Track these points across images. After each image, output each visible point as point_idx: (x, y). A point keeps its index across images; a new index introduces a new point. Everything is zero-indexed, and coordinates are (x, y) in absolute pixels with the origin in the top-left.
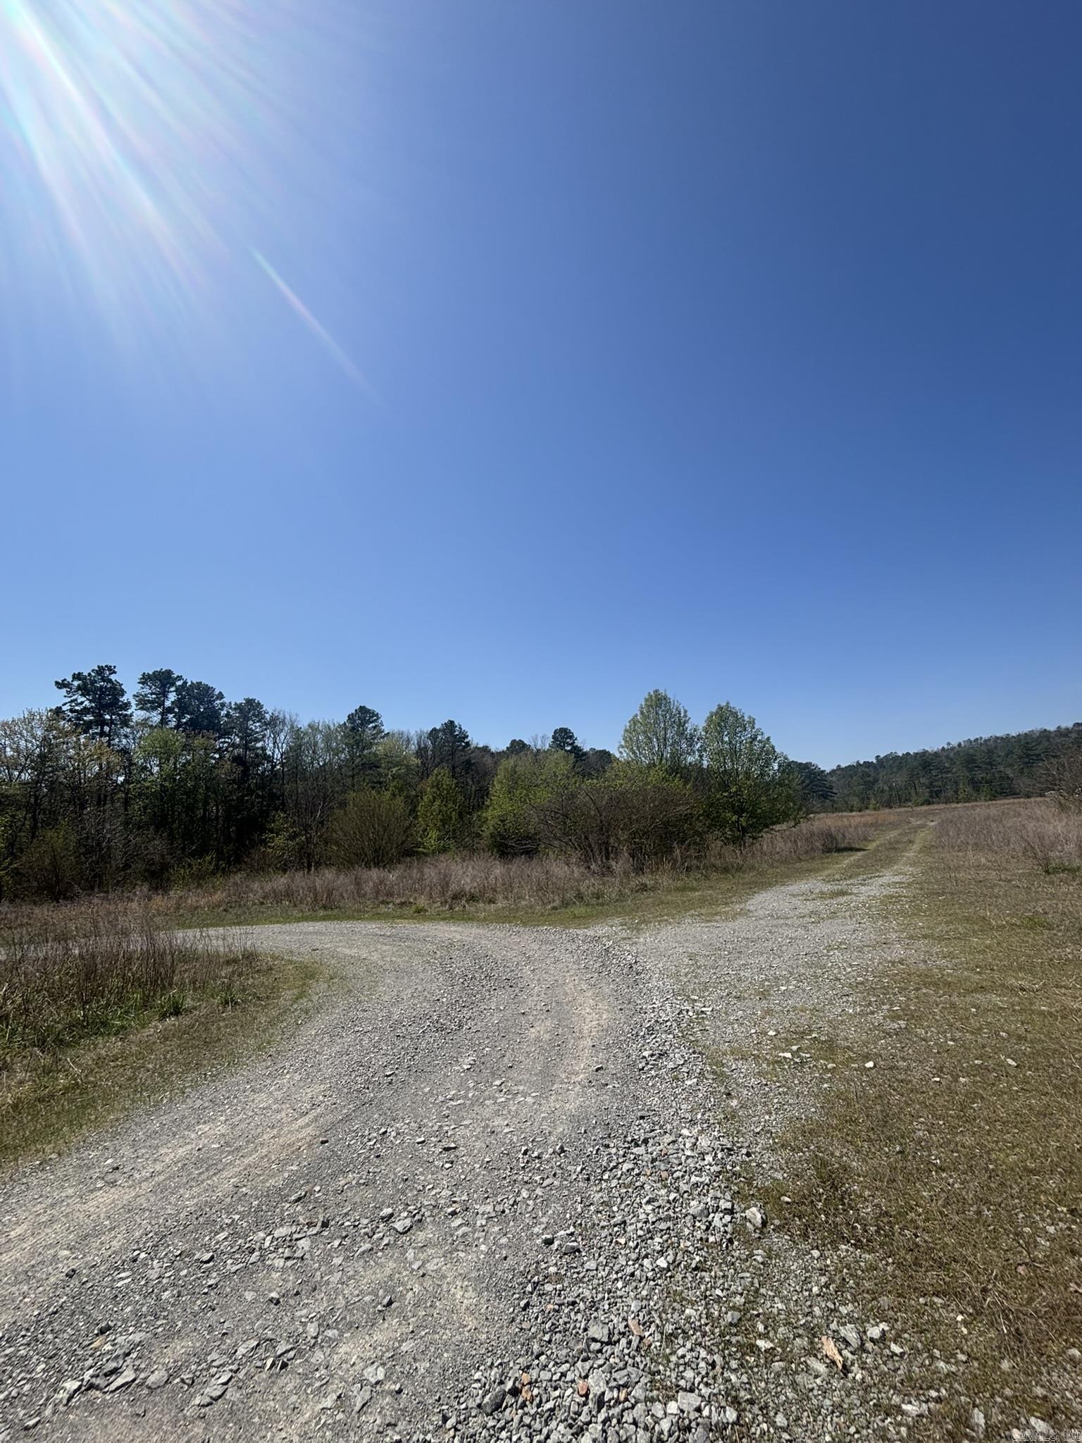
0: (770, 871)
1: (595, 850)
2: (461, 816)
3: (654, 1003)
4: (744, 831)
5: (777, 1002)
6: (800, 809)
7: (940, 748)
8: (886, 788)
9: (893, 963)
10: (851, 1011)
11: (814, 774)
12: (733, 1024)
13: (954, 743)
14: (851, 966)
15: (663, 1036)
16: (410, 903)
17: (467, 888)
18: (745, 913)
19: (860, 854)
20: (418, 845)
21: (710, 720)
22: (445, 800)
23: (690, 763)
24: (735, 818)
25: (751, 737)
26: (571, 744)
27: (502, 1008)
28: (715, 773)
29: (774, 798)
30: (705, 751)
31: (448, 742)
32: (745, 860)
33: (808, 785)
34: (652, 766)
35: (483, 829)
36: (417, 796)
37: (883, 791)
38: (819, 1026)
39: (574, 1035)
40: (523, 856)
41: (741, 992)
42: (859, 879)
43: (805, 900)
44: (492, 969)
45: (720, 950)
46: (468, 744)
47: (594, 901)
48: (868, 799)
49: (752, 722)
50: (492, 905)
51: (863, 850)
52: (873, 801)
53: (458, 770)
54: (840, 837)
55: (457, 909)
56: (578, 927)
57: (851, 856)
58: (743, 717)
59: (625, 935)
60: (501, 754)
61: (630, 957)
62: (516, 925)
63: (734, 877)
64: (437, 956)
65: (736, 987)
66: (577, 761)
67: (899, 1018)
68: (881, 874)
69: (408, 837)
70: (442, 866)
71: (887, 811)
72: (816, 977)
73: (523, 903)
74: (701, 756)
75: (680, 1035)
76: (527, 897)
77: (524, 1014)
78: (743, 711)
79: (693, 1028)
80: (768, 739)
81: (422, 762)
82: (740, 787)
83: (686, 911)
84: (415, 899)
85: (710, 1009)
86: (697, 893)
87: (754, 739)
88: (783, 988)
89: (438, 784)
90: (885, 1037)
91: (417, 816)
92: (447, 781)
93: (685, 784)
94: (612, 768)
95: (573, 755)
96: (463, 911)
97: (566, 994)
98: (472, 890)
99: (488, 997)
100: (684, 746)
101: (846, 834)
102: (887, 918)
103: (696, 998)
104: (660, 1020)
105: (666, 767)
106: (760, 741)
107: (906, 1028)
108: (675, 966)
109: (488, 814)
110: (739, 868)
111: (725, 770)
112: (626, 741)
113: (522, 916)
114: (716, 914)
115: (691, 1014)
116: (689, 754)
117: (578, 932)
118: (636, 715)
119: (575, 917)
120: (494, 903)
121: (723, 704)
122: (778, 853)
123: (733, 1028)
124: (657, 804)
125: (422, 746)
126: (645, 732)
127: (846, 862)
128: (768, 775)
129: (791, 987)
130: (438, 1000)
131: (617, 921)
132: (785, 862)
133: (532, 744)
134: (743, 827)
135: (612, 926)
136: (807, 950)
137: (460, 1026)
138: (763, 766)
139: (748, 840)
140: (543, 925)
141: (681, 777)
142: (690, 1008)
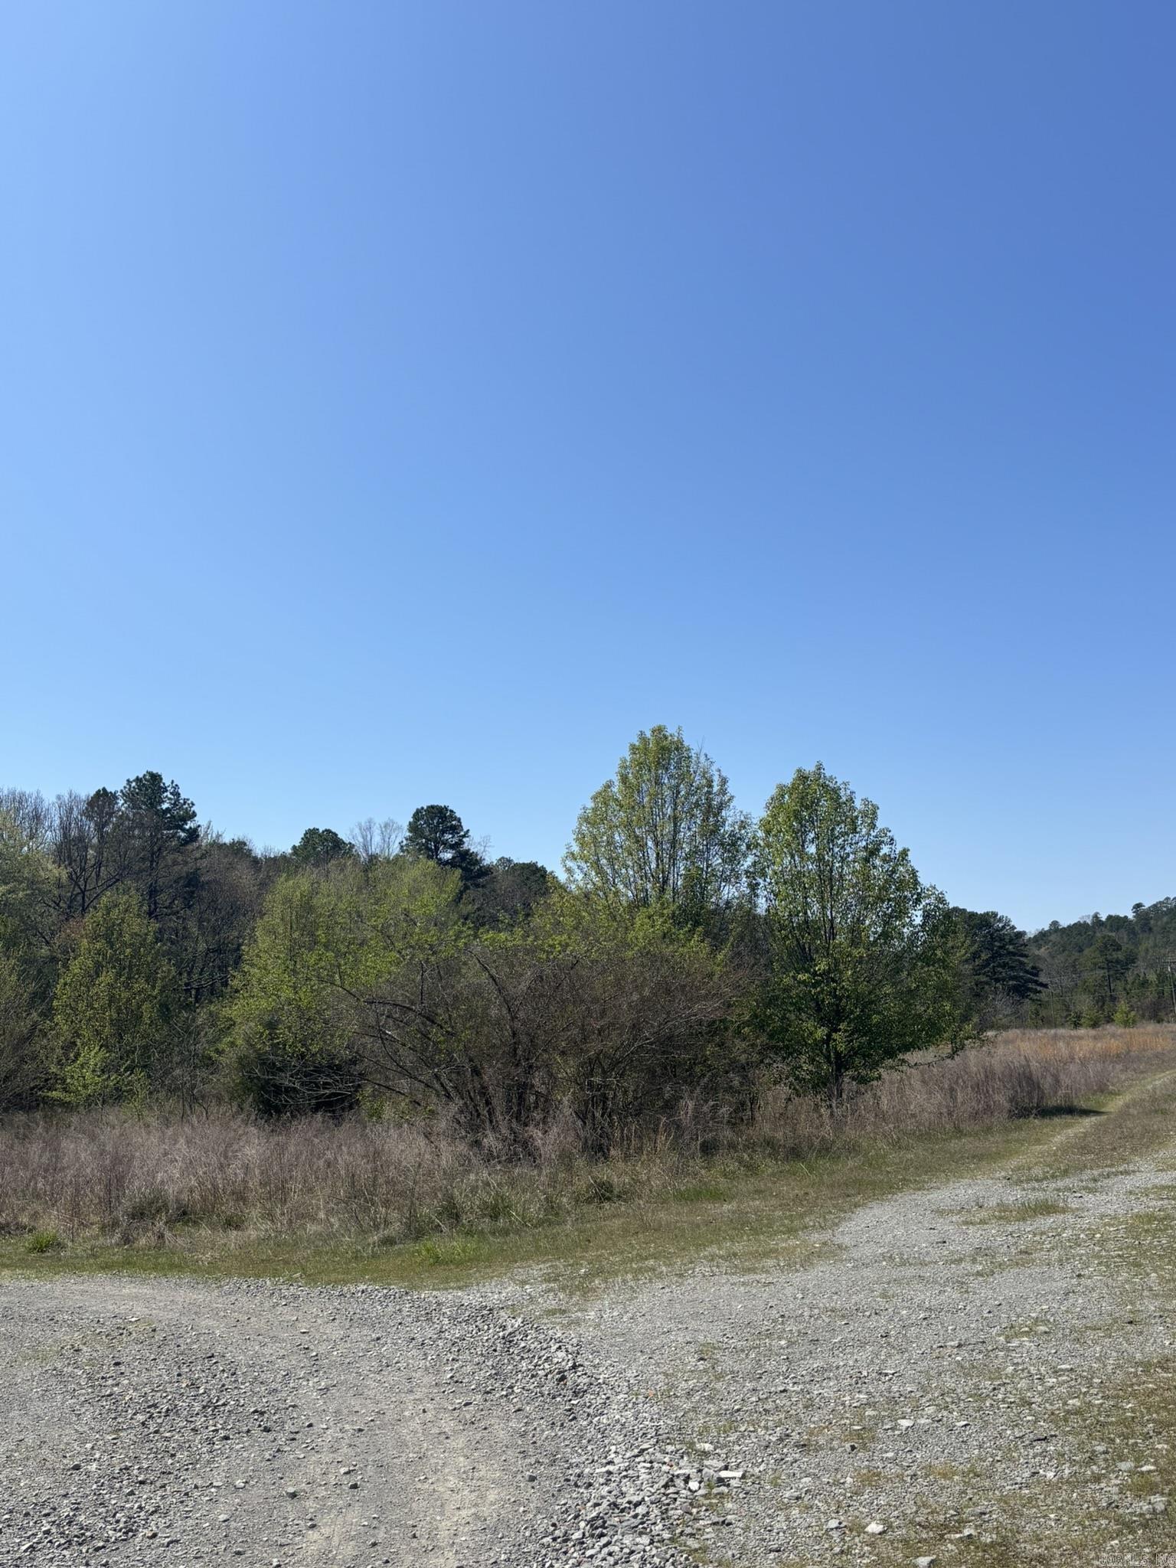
0: (893, 1157)
1: (495, 1101)
2: (165, 1011)
3: (611, 1463)
4: (841, 1064)
5: (890, 1455)
6: (966, 1018)
8: (1152, 977)
9: (1147, 1366)
10: (1050, 1475)
11: (1001, 939)
12: (788, 1507)
14: (1056, 1372)
15: (628, 1540)
16: (21, 1227)
17: (171, 1190)
18: (832, 1252)
19: (1088, 1122)
20: (49, 1083)
21: (776, 804)
22: (127, 970)
23: (728, 903)
24: (821, 1033)
25: (866, 848)
26: (452, 847)
27: (239, 1483)
28: (782, 928)
29: (910, 991)
30: (764, 875)
31: (141, 826)
32: (839, 1127)
33: (987, 963)
34: (640, 902)
35: (220, 1046)
36: (53, 960)
38: (978, 1510)
39: (415, 1544)
40: (319, 1116)
41: (811, 1434)
42: (1085, 1177)
43: (966, 1223)
44: (223, 1388)
45: (769, 1335)
46: (193, 834)
47: (486, 1224)
48: (1113, 999)
49: (871, 813)
50: (233, 1234)
51: (1097, 1113)
52: (1122, 1005)
53: (163, 898)
54: (1047, 1083)
55: (143, 1241)
56: (444, 1284)
57: (1068, 1126)
58: (851, 800)
59: (552, 1303)
60: (278, 864)
61: (561, 1354)
62: (291, 1281)
63: (811, 1169)
64: (82, 1359)
65: (799, 1422)
66: (466, 888)
67: (1153, 1489)
68: (1131, 1167)
69: (23, 1060)
70: (108, 1137)
71: (1151, 1027)
72: (980, 1398)
73: (312, 1228)
74: (753, 887)
75: (666, 1535)
76: (322, 1215)
77: (293, 1495)
78: (851, 787)
79: (696, 1520)
80: (905, 853)
81: (70, 877)
82: (837, 962)
83: (699, 1247)
84: (35, 1216)
85: (739, 1474)
86: (726, 1207)
87: (873, 852)
88: (905, 1423)
89: (110, 930)
90: (1119, 1534)
91: (51, 1009)
92: (136, 926)
93: (716, 948)
94: (548, 906)
95: (458, 872)
96: (158, 1248)
97: (402, 1445)
98: (185, 1197)
99: (207, 1457)
100: (717, 861)
101: (1062, 1077)
102: (1139, 1265)
103: (708, 1447)
104: (623, 1502)
105: (673, 907)
106: (886, 859)
107: (1165, 1512)
108: (666, 1375)
109: (233, 1011)
110: (825, 1150)
111: (806, 922)
112: (582, 845)
113: (307, 1260)
114: (766, 1254)
115: (693, 1485)
116: (727, 880)
117: (442, 1296)
118: (608, 786)
119: (438, 1261)
120: (237, 1228)
121: (809, 768)
122: (913, 1116)
123: (787, 1519)
124: (646, 992)
125: (74, 833)
126: (628, 825)
127: (1058, 1139)
128: (901, 934)
129: (922, 1421)
130: (77, 1468)
131: (538, 1269)
132: (925, 1135)
133: (358, 842)
134: (838, 1055)
135: (523, 1283)
136: (963, 1336)
137: (130, 1531)
138: (890, 916)
139: (848, 1084)
140: (355, 1281)
141: (706, 934)
142: (692, 1472)
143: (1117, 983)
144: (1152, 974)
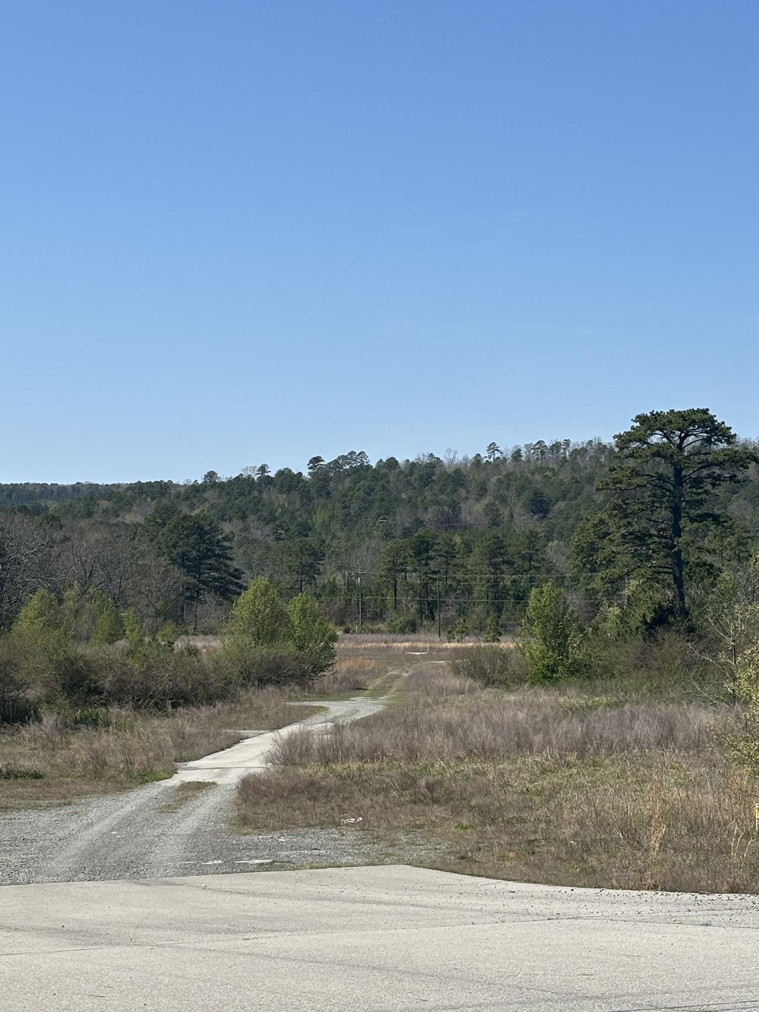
7: (471, 456)
13: (507, 448)
37: (333, 590)
143: (308, 586)
144: (339, 579)
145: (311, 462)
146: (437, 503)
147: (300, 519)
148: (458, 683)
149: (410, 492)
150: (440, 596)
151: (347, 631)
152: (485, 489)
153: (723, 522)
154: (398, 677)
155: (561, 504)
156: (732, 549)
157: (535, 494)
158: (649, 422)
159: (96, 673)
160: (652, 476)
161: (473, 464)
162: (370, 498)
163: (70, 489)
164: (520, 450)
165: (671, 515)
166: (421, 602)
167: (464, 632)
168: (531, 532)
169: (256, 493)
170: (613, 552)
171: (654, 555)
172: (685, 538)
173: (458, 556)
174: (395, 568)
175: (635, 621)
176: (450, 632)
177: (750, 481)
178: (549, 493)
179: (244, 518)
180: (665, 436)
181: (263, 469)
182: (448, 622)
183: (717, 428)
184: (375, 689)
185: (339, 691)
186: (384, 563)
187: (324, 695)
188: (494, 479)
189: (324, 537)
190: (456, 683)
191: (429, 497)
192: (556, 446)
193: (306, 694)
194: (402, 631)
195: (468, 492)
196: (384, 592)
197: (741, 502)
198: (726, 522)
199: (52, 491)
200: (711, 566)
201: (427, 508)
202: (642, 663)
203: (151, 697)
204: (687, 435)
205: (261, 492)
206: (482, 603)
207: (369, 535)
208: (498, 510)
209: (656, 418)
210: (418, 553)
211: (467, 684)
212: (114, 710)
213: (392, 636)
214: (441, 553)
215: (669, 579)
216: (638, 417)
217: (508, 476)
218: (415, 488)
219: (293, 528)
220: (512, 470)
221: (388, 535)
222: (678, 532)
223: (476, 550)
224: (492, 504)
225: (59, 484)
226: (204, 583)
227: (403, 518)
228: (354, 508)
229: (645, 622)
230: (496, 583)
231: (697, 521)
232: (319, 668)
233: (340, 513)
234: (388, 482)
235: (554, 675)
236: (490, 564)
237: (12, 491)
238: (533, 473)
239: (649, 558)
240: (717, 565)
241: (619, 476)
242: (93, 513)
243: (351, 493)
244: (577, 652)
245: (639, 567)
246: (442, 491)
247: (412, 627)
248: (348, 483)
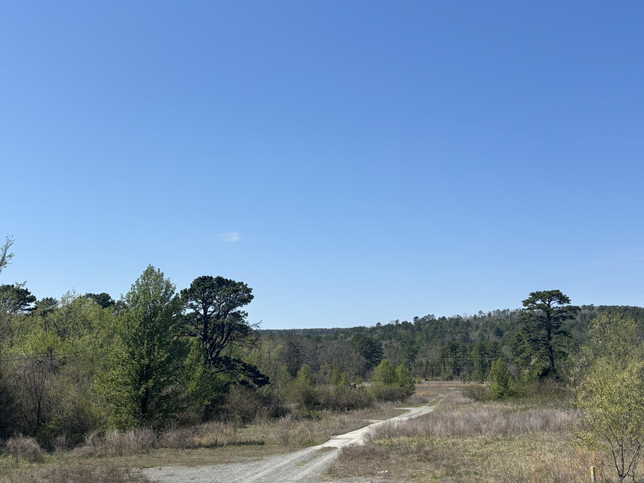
7: (473, 316)
13: (486, 312)
37: (421, 365)
143: (412, 363)
144: (424, 361)
145: (414, 318)
146: (461, 332)
147: (410, 339)
148: (464, 400)
149: (451, 329)
150: (461, 366)
151: (426, 380)
152: (478, 327)
153: (568, 334)
154: (442, 397)
155: (507, 333)
156: (573, 347)
157: (497, 329)
158: (536, 296)
159: (318, 397)
160: (538, 317)
161: (473, 318)
162: (436, 331)
163: (331, 330)
164: (490, 313)
165: (547, 332)
166: (454, 369)
167: (470, 380)
168: (495, 342)
169: (395, 330)
170: (524, 347)
171: (541, 348)
172: (553, 341)
173: (467, 351)
174: (444, 356)
175: (535, 375)
176: (464, 380)
177: (578, 323)
178: (502, 328)
179: (390, 339)
180: (543, 301)
181: (397, 321)
182: (465, 376)
183: (563, 297)
184: (432, 403)
185: (417, 404)
186: (440, 354)
187: (411, 405)
188: (481, 324)
189: (419, 345)
190: (463, 399)
191: (458, 331)
192: (504, 311)
193: (404, 405)
194: (447, 380)
195: (472, 328)
196: (440, 365)
197: (575, 331)
198: (569, 334)
199: (324, 331)
200: (564, 352)
201: (457, 335)
202: (539, 391)
203: (339, 406)
204: (551, 300)
205: (396, 330)
206: (478, 369)
207: (436, 344)
208: (483, 335)
209: (538, 294)
210: (452, 350)
211: (468, 400)
212: (325, 411)
213: (444, 382)
214: (461, 350)
215: (548, 358)
216: (531, 294)
217: (487, 322)
218: (452, 327)
219: (408, 342)
220: (488, 320)
221: (443, 344)
222: (550, 339)
223: (474, 349)
224: (481, 333)
225: (327, 328)
226: (373, 362)
227: (448, 338)
228: (430, 335)
229: (539, 375)
230: (482, 362)
231: (557, 334)
232: (409, 394)
233: (425, 336)
234: (442, 325)
235: (503, 397)
236: (480, 354)
237: (311, 331)
238: (496, 321)
239: (538, 349)
240: (567, 352)
241: (525, 317)
242: (337, 338)
243: (429, 329)
244: (513, 387)
245: (535, 353)
246: (462, 328)
247: (451, 378)
248: (428, 326)
